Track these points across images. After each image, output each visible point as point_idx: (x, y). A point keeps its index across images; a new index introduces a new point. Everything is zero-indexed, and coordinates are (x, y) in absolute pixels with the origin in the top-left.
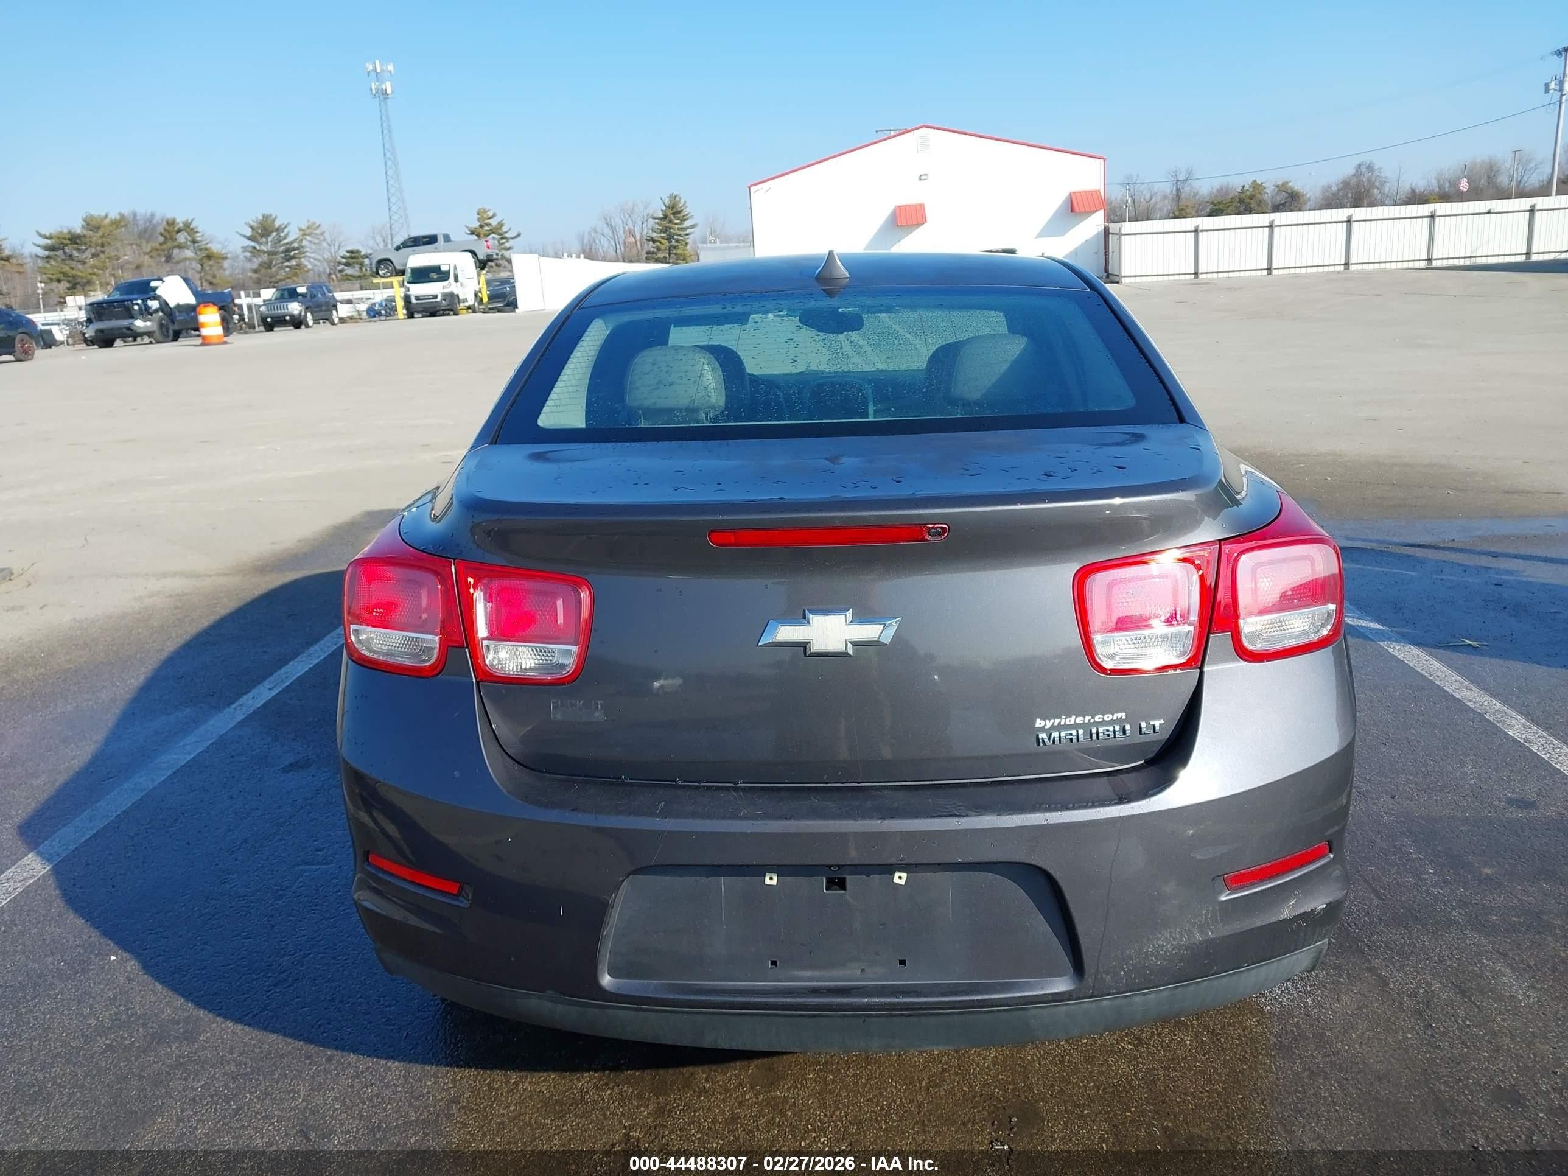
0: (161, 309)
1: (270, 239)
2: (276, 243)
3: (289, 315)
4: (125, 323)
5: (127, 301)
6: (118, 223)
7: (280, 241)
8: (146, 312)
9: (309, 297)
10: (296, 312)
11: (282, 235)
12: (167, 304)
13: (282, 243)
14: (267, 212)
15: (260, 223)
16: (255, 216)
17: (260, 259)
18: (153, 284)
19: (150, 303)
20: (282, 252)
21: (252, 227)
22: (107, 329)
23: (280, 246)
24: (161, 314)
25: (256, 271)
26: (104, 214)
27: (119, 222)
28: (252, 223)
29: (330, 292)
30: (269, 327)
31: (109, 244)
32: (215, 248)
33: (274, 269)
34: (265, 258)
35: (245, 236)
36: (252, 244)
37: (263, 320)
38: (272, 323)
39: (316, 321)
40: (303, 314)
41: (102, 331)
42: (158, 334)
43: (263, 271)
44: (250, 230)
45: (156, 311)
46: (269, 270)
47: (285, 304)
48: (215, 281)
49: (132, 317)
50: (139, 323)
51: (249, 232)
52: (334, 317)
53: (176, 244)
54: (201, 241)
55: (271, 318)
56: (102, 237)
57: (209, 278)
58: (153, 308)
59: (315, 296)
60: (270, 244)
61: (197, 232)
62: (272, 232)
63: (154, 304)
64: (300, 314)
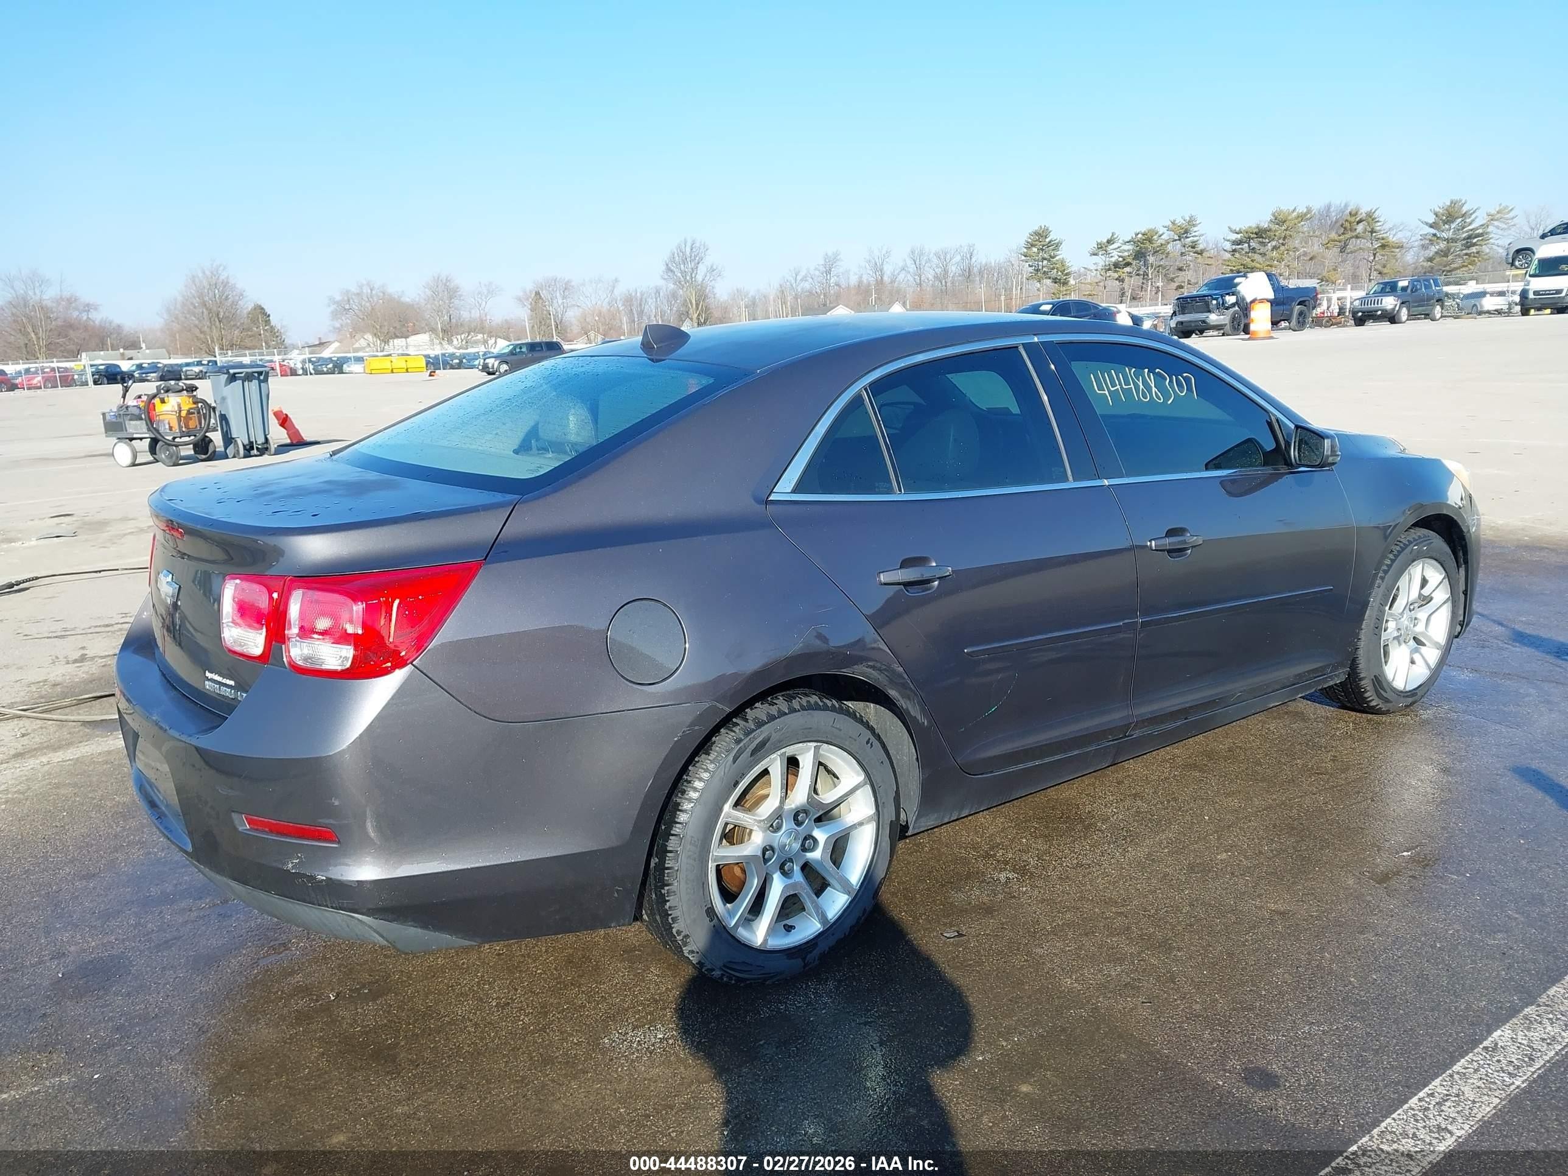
0: (1236, 303)
1: (1453, 226)
2: (1459, 230)
3: (1380, 310)
4: (1202, 316)
5: (1207, 296)
6: (1302, 217)
7: (1464, 228)
8: (1223, 307)
9: (1409, 291)
10: (1389, 307)
11: (1468, 220)
12: (1243, 299)
13: (1464, 230)
14: (1456, 198)
15: (1447, 210)
16: (1441, 202)
17: (1437, 247)
18: (1237, 280)
19: (1227, 298)
20: (1464, 239)
21: (1436, 214)
22: (1186, 322)
23: (1463, 233)
24: (1237, 308)
25: (1430, 260)
26: (1292, 209)
27: (1306, 215)
28: (1437, 210)
29: (1437, 285)
30: (1360, 322)
31: (1291, 236)
32: (1392, 238)
33: (1450, 257)
34: (1443, 245)
35: (1427, 224)
36: (1433, 231)
37: (1354, 313)
38: (1362, 318)
39: (1412, 317)
40: (1397, 308)
41: (1182, 323)
42: (1228, 328)
43: (1438, 259)
44: (1435, 216)
45: (1233, 305)
46: (1445, 259)
47: (1380, 298)
48: (1385, 271)
49: (1209, 311)
50: (1213, 318)
51: (1431, 219)
52: (1436, 312)
53: (1354, 234)
54: (1380, 230)
55: (1363, 312)
56: (1286, 230)
57: (1378, 267)
58: (1230, 303)
59: (1416, 290)
60: (1452, 231)
61: (1378, 221)
62: (1457, 218)
63: (1231, 299)
64: (1394, 309)
